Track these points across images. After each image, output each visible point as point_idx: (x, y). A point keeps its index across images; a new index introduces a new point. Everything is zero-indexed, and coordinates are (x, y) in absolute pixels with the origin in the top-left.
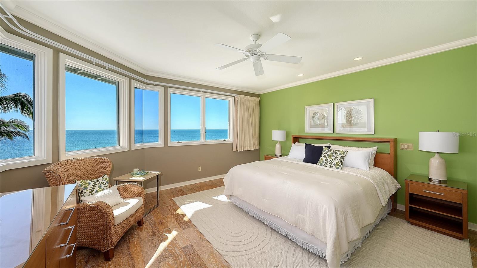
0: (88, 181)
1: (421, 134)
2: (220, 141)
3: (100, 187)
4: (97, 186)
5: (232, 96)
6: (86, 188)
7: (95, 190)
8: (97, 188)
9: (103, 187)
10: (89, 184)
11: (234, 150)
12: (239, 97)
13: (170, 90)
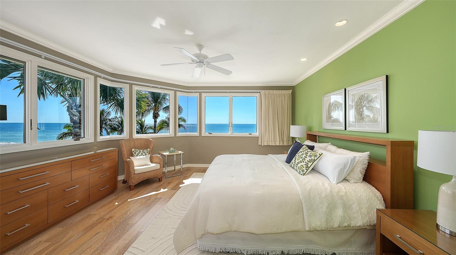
0: (137, 150)
1: (420, 132)
2: (246, 134)
3: (142, 154)
4: (141, 153)
5: (258, 92)
6: (135, 153)
7: (139, 155)
8: (140, 154)
9: (144, 154)
10: (137, 151)
11: (260, 143)
12: (263, 92)
13: (203, 95)
